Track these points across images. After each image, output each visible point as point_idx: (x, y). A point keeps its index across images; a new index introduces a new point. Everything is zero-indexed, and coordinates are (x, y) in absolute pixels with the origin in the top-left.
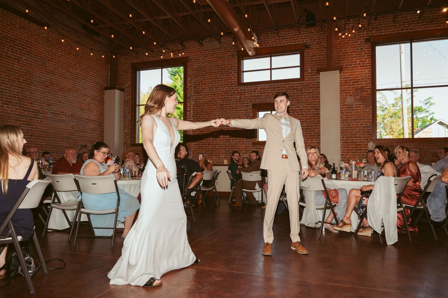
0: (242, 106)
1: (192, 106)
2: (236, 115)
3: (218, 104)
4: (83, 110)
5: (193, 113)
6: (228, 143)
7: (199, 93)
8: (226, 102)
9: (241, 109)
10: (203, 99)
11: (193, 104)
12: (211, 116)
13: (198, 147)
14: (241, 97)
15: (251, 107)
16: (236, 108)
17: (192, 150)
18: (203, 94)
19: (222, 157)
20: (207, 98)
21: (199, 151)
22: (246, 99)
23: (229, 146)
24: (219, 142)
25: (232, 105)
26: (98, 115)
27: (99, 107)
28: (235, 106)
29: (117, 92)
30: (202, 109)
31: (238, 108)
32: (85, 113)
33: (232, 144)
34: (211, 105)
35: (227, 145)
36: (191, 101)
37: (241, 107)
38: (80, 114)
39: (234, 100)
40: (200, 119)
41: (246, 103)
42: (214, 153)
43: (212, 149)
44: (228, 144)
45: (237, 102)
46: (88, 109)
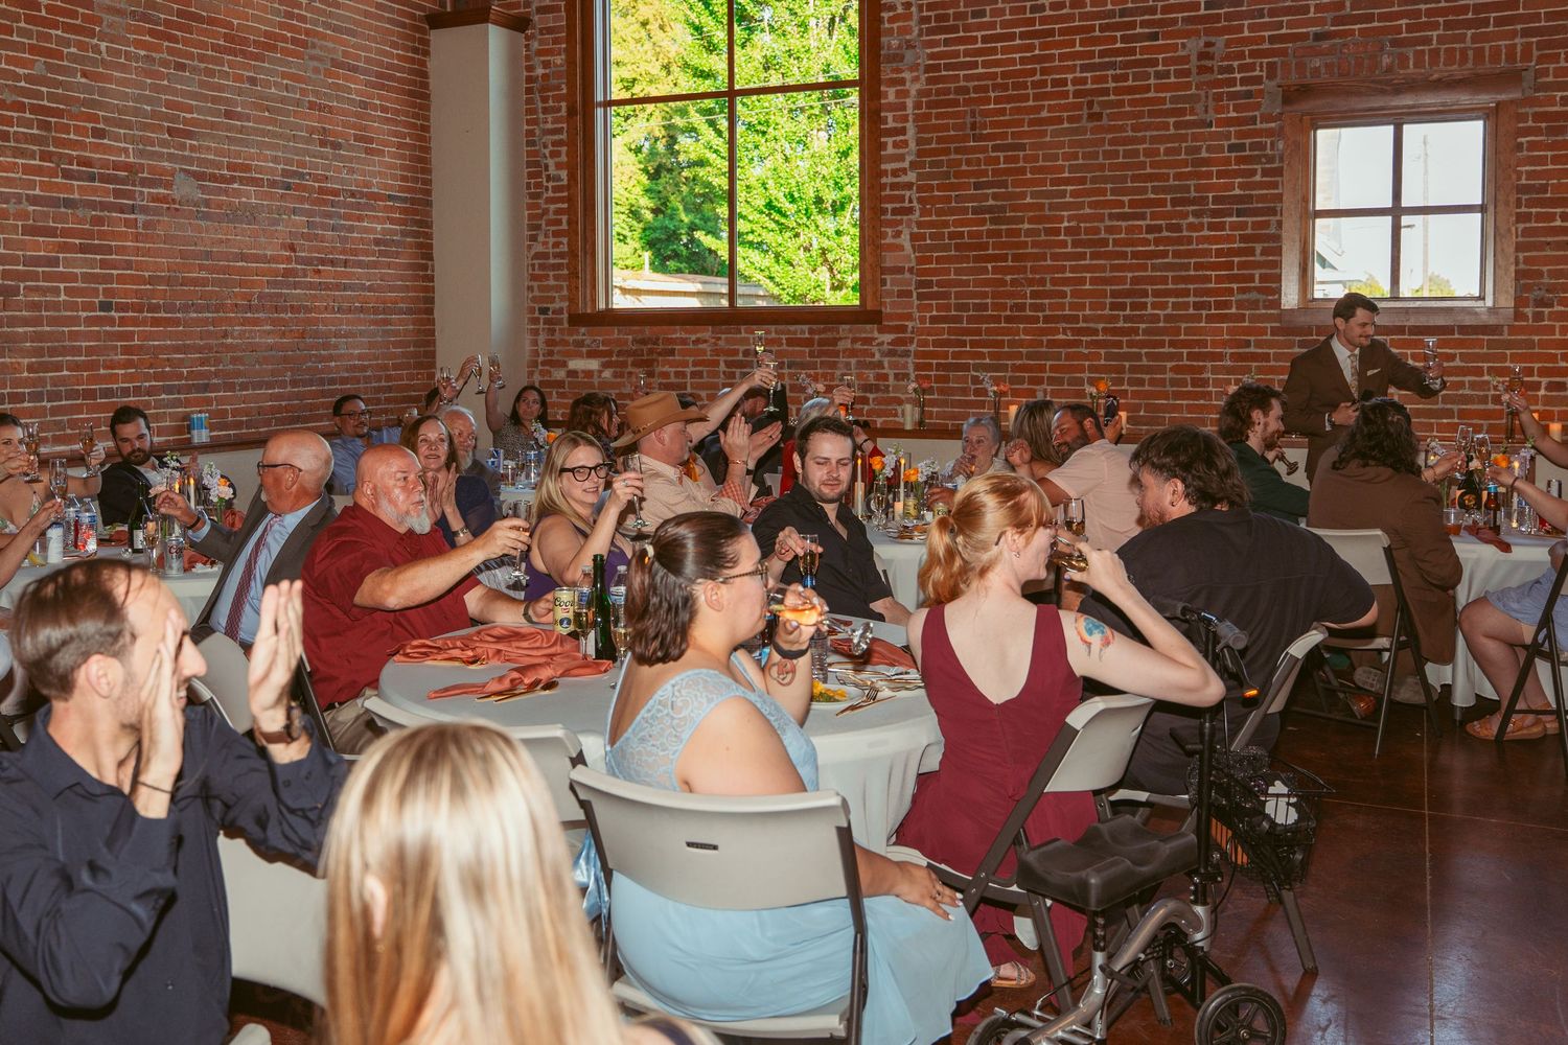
0: (1218, 98)
1: (910, 103)
2: (1177, 151)
3: (1070, 87)
4: (336, 146)
5: (919, 142)
6: (1128, 312)
7: (955, 29)
8: (1116, 78)
9: (1212, 116)
10: (974, 65)
11: (921, 93)
12: (1026, 159)
13: (951, 331)
14: (1212, 44)
15: (1271, 105)
16: (1182, 112)
17: (913, 348)
18: (979, 34)
19: (1094, 390)
20: (999, 56)
21: (956, 355)
22: (1241, 56)
23: (1135, 331)
24: (1073, 306)
25: (1151, 95)
26: (403, 168)
27: (406, 125)
28: (1174, 100)
29: (496, 38)
30: (969, 120)
31: (1192, 112)
32: (342, 159)
33: (1155, 318)
34: (1026, 98)
35: (1120, 324)
36: (907, 75)
37: (1211, 103)
38: (327, 168)
39: (1166, 62)
40: (958, 175)
41: (1244, 81)
42: (1042, 369)
43: (1031, 344)
44: (1127, 319)
45: (1187, 73)
46: (357, 138)
